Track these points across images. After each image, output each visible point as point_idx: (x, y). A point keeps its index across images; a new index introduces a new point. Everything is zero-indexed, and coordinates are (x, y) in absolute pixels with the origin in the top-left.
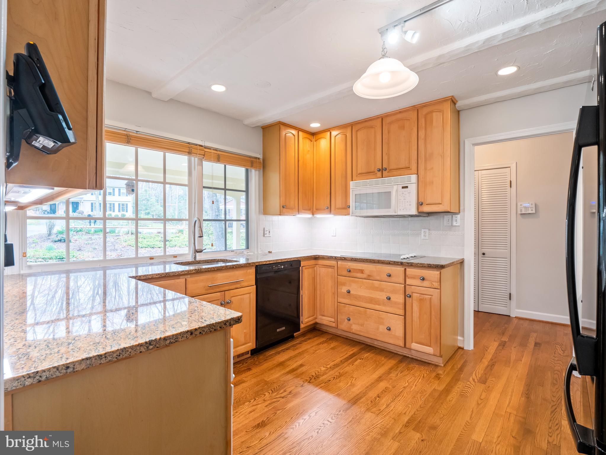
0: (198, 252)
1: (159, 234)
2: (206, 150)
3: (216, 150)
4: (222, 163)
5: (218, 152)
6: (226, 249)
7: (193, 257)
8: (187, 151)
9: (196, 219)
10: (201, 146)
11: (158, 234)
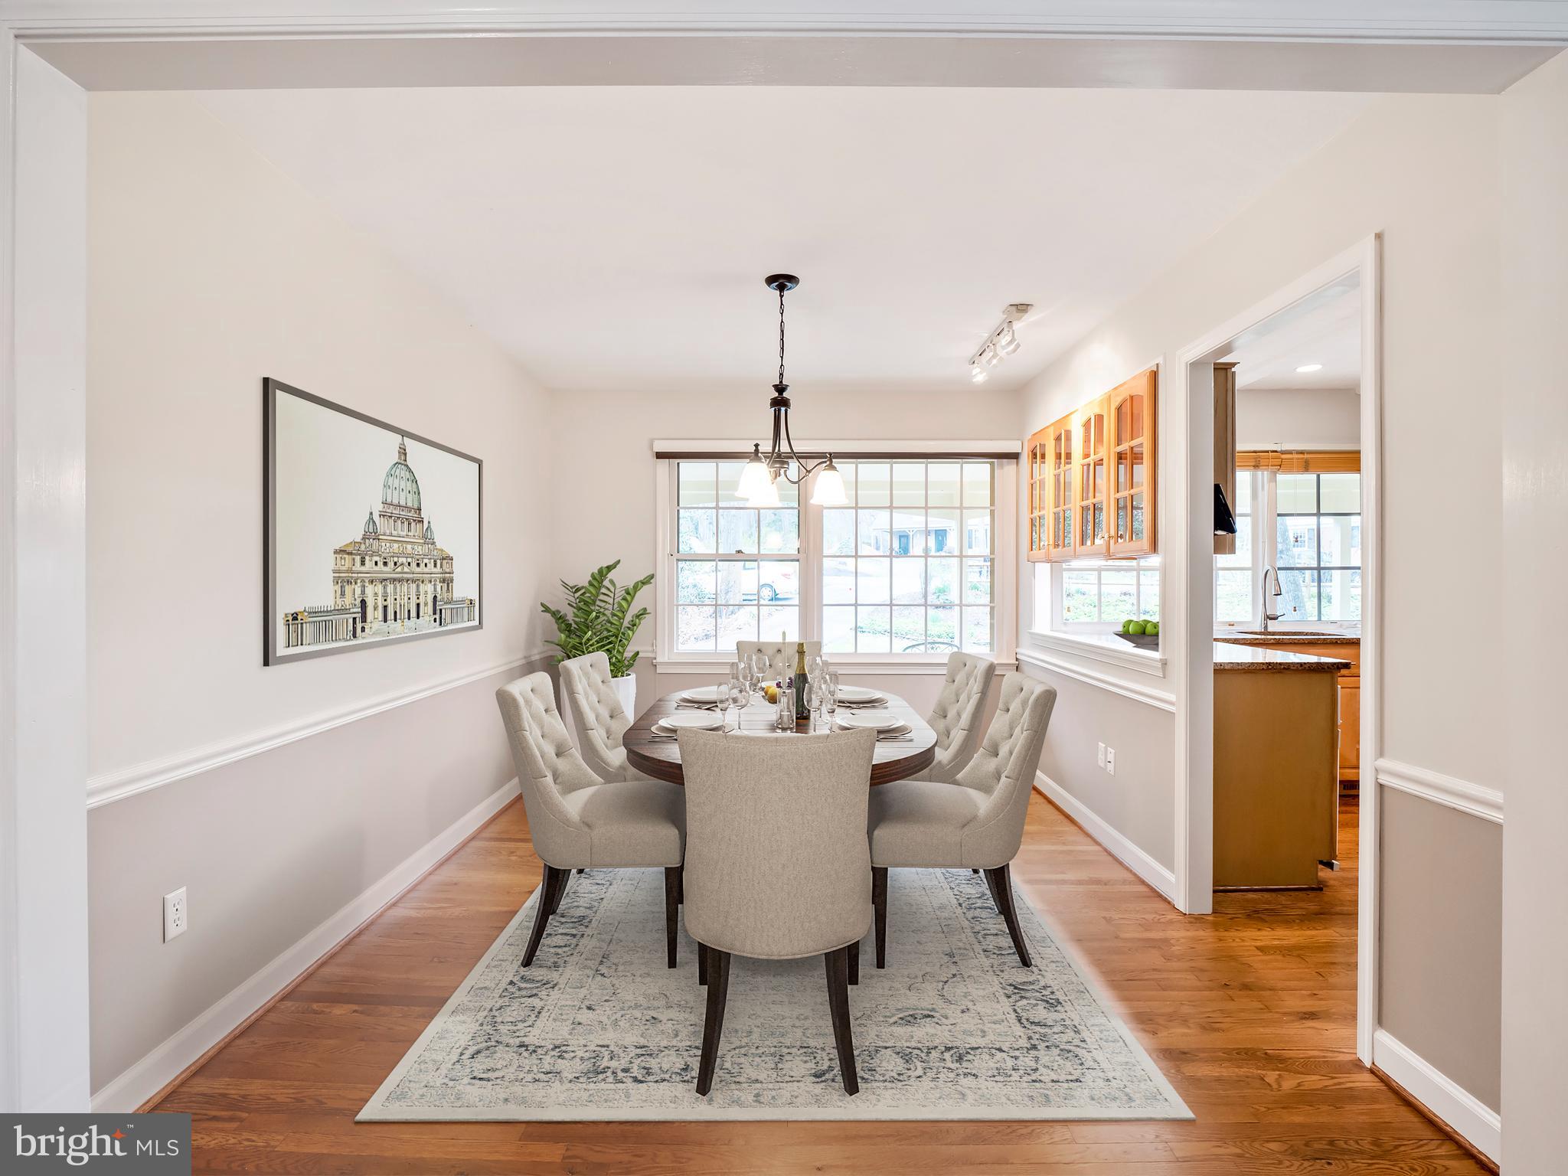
0: (1271, 619)
1: (1126, 598)
2: (1284, 456)
3: (1302, 452)
4: (1313, 472)
5: (1306, 456)
6: (1320, 619)
7: (1263, 626)
8: (1253, 464)
9: (1267, 567)
10: (1276, 451)
11: (1124, 598)
